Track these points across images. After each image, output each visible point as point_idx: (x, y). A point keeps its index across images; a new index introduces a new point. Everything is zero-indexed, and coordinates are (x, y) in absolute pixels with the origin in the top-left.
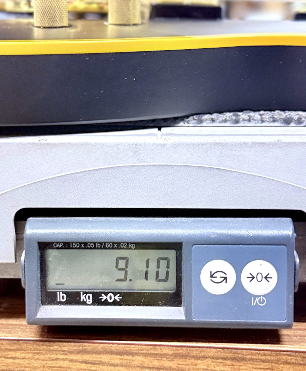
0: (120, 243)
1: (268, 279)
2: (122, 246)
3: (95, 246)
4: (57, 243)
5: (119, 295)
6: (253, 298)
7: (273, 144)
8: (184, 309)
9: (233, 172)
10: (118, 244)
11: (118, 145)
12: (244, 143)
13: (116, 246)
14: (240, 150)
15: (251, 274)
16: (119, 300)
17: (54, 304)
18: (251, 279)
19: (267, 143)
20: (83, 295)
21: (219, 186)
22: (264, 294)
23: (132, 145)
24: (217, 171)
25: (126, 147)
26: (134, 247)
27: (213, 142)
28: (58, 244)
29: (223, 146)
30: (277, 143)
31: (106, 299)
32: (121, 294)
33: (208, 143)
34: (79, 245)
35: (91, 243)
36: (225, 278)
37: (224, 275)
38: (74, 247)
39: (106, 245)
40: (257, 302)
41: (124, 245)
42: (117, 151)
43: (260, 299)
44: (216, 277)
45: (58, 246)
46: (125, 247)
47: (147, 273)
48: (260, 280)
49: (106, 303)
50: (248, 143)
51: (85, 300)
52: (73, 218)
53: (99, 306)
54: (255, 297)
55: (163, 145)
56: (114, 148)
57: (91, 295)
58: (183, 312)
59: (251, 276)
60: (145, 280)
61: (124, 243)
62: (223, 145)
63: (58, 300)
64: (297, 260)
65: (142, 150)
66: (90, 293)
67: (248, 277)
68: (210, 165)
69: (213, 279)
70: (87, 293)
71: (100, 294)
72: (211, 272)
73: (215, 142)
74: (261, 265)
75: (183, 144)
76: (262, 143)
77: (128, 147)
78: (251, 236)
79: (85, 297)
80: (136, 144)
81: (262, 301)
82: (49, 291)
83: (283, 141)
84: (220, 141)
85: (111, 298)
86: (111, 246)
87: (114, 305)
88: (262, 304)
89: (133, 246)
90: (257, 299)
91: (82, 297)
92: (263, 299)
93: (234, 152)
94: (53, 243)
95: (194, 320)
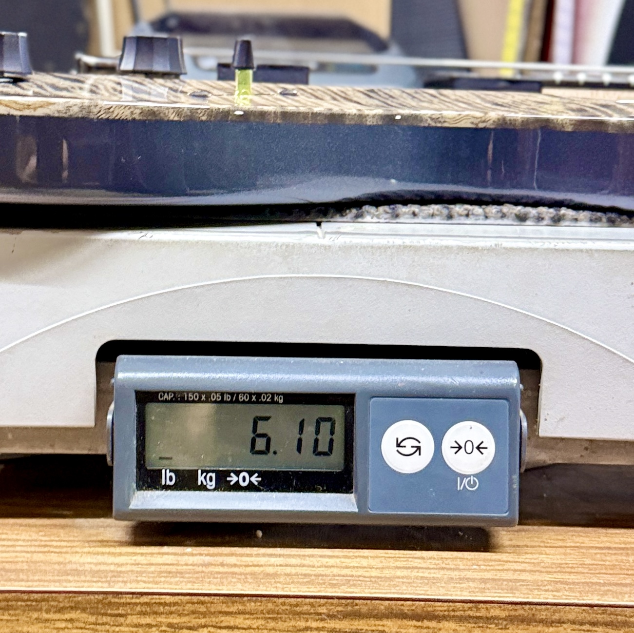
0: (262, 393)
1: (481, 450)
2: (264, 398)
3: (223, 398)
4: (164, 392)
5: (256, 475)
6: (459, 479)
7: (488, 250)
8: (355, 497)
9: (432, 289)
10: (258, 395)
11: (260, 245)
12: (447, 247)
13: (254, 398)
14: (439, 257)
15: (456, 442)
16: (256, 483)
17: (157, 489)
18: (457, 449)
19: (480, 248)
20: (202, 475)
21: (409, 310)
22: (475, 473)
23: (281, 246)
24: (405, 288)
25: (272, 249)
26: (281, 401)
27: (402, 244)
28: (166, 394)
29: (416, 251)
30: (494, 249)
31: (238, 482)
32: (261, 474)
33: (393, 246)
34: (198, 396)
35: (216, 393)
36: (419, 448)
37: (417, 444)
38: (190, 399)
39: (240, 397)
40: (465, 485)
41: (267, 398)
42: (258, 254)
43: (470, 481)
44: (405, 447)
45: (166, 399)
46: (268, 400)
47: (300, 441)
48: (469, 451)
49: (237, 487)
50: (452, 247)
51: (205, 483)
52: (188, 357)
53: (226, 493)
54: (463, 476)
55: (327, 247)
56: (255, 251)
57: (214, 475)
58: (354, 501)
59: (457, 446)
60: (297, 453)
61: (266, 394)
62: (416, 249)
63: (163, 483)
64: (525, 424)
65: (296, 255)
66: (213, 471)
67: (452, 447)
68: (396, 279)
69: (400, 449)
70: (208, 472)
71: (227, 473)
72: (397, 439)
73: (405, 244)
74: (471, 428)
75: (357, 247)
76: (473, 248)
77: (275, 249)
78: (457, 384)
79: (205, 478)
80: (286, 245)
81: (472, 483)
82: (148, 468)
83: (503, 246)
84: (412, 244)
85: (244, 479)
86: (247, 398)
87: (249, 491)
88: (472, 488)
89: (281, 399)
90: (465, 481)
91: (201, 478)
92: (474, 481)
93: (431, 261)
94: (157, 393)
95: (370, 512)
